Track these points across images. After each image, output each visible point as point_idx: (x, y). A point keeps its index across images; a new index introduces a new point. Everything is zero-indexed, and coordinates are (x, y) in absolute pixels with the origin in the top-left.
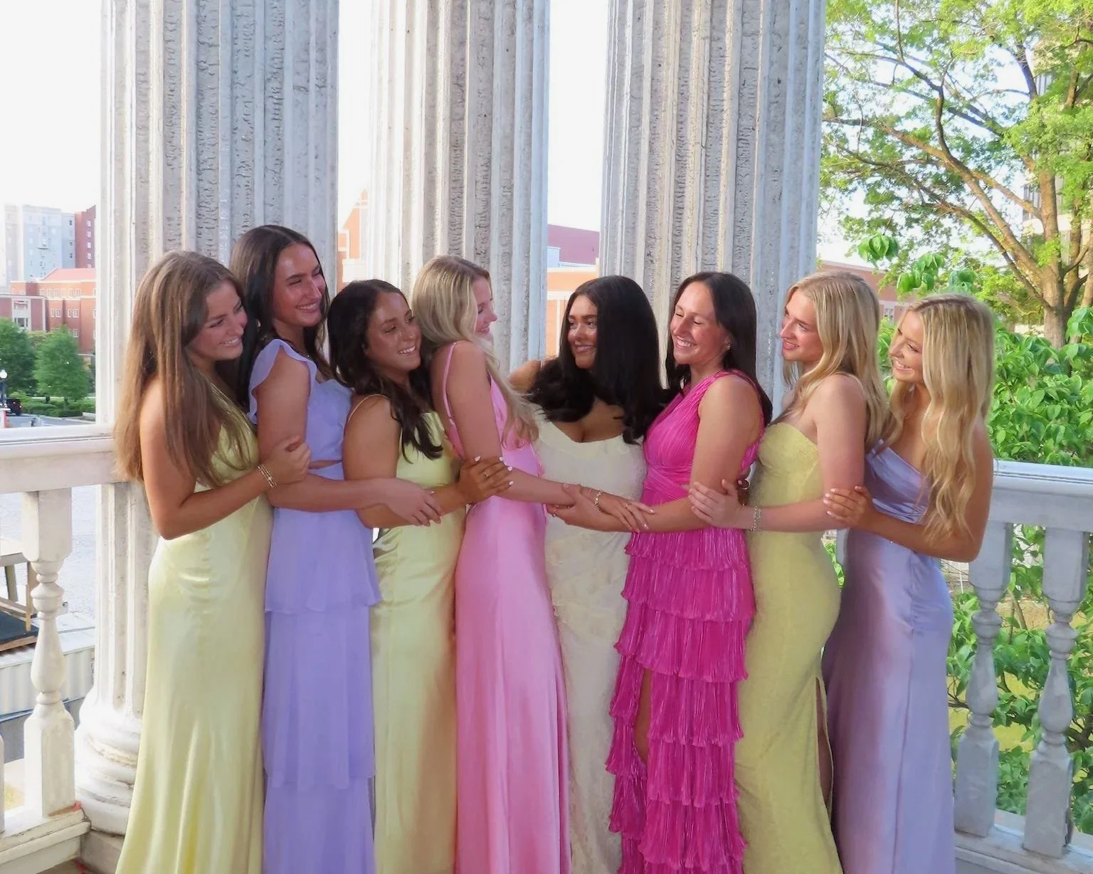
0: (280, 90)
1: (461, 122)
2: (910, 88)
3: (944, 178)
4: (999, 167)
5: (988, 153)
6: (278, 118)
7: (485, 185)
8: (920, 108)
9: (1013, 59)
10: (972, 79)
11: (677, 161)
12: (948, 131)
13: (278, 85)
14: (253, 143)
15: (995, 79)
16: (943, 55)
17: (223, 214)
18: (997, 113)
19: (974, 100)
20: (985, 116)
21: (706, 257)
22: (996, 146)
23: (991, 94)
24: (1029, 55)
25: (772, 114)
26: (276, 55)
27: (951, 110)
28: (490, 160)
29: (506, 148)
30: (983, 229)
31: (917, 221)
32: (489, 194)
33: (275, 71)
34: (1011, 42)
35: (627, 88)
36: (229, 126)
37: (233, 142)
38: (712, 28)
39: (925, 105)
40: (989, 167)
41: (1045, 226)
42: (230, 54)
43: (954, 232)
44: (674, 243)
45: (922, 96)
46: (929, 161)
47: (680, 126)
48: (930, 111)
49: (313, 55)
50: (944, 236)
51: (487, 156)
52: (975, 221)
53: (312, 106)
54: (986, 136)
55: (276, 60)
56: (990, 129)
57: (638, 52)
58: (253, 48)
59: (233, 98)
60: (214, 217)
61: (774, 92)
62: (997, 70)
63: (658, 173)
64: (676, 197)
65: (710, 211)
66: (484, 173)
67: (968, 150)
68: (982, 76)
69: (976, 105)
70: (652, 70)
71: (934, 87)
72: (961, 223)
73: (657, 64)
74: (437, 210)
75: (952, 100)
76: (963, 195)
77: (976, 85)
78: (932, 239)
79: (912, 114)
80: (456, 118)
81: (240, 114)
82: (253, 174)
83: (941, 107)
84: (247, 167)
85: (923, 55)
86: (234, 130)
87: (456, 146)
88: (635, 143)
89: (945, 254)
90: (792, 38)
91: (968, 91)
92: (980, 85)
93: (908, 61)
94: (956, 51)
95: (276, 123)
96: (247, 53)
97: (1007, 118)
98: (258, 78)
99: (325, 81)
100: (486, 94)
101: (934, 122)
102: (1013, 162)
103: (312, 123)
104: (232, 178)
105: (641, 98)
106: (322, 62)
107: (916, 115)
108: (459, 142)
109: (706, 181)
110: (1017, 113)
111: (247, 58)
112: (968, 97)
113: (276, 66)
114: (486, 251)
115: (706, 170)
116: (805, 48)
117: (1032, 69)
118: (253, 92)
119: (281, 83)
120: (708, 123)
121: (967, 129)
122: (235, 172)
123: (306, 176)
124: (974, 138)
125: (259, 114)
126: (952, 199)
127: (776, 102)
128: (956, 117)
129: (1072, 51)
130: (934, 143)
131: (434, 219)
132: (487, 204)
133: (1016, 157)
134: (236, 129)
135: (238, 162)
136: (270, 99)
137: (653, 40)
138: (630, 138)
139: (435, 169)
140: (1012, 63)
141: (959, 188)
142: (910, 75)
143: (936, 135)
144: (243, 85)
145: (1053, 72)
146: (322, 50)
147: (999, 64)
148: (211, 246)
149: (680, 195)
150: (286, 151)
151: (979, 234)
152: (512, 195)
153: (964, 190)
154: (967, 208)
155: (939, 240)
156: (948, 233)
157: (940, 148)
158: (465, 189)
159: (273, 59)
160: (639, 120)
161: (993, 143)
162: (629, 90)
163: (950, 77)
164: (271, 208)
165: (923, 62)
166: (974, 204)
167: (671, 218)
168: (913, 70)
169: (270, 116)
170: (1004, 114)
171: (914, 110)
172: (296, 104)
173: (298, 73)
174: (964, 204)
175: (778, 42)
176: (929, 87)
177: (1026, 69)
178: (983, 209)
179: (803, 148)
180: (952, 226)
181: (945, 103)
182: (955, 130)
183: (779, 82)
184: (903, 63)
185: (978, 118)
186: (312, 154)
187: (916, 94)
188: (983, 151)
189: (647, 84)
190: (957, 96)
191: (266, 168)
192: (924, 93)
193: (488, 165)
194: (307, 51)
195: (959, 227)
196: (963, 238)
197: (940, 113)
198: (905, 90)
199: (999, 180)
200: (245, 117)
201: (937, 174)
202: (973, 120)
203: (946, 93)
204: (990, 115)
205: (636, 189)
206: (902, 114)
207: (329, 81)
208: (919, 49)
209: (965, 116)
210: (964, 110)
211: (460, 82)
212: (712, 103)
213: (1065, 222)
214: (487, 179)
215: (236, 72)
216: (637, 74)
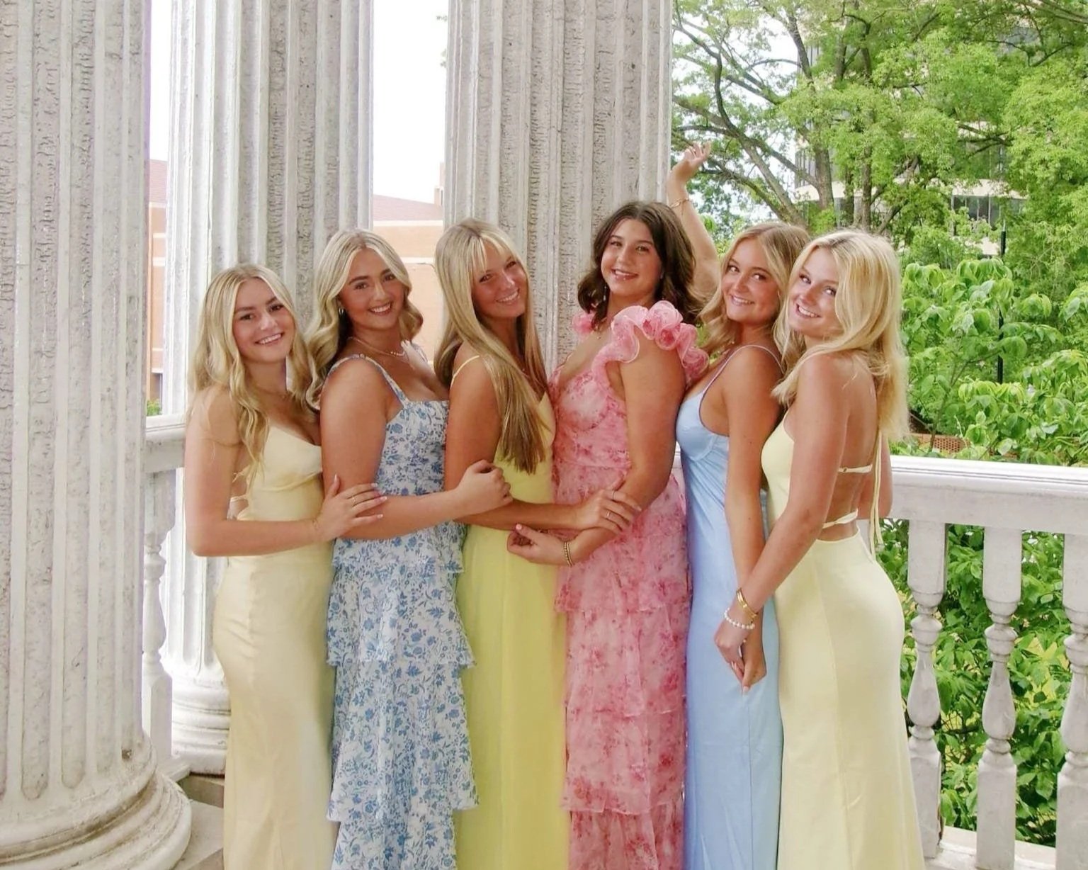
0: (89, 57)
1: (282, 93)
2: (688, 54)
3: (723, 145)
4: (774, 135)
5: (764, 122)
6: (87, 88)
7: (308, 162)
8: (699, 75)
9: (784, 29)
10: (747, 48)
11: (532, 145)
12: (726, 98)
13: (86, 51)
14: (59, 116)
15: (769, 49)
16: (719, 23)
17: (22, 197)
18: (772, 83)
19: (751, 67)
20: (761, 85)
21: (564, 247)
22: (771, 114)
23: (766, 62)
24: (801, 28)
25: (627, 99)
26: (86, 18)
27: (729, 78)
28: (313, 135)
29: (330, 121)
30: (761, 197)
31: (697, 187)
32: (313, 171)
33: (83, 35)
34: (783, 13)
35: (474, 67)
36: (30, 97)
37: (34, 115)
38: (566, 9)
39: (703, 72)
40: (766, 135)
41: (820, 195)
42: (31, 14)
43: (734, 199)
44: (530, 232)
45: (701, 63)
46: (709, 128)
47: (534, 108)
48: (708, 78)
49: (127, 18)
50: (724, 203)
51: (311, 130)
52: (755, 188)
53: (126, 75)
54: (761, 103)
55: (85, 23)
56: (766, 98)
57: (485, 29)
58: (59, 8)
59: (35, 66)
60: (9, 201)
61: (630, 76)
62: (771, 40)
63: (511, 157)
64: (530, 183)
65: (566, 198)
66: (306, 149)
67: (745, 118)
68: (756, 45)
69: (752, 74)
70: (503, 49)
71: (712, 54)
72: (741, 190)
73: (507, 43)
74: (254, 189)
75: (729, 67)
76: (741, 162)
77: (751, 54)
78: (713, 206)
79: (690, 80)
80: (273, 88)
81: (41, 83)
82: (58, 152)
83: (718, 74)
84: (50, 144)
85: (698, 21)
86: (35, 101)
87: (274, 118)
88: (484, 123)
89: (726, 222)
90: (645, 23)
91: (744, 59)
92: (755, 54)
93: (686, 27)
94: (732, 20)
95: (84, 94)
96: (51, 14)
97: (781, 87)
98: (64, 43)
99: (139, 47)
100: (309, 63)
101: (713, 89)
102: (788, 130)
103: (125, 94)
104: (33, 157)
105: (490, 78)
106: (136, 26)
107: (694, 81)
108: (279, 114)
109: (562, 167)
110: (791, 82)
111: (51, 20)
112: (744, 65)
113: (86, 30)
114: (310, 234)
115: (562, 156)
116: (657, 33)
117: (803, 40)
118: (58, 57)
119: (91, 48)
120: (563, 107)
121: (744, 97)
122: (36, 150)
123: (118, 155)
124: (751, 106)
125: (65, 85)
126: (730, 166)
127: (632, 87)
128: (733, 84)
129: (838, 25)
130: (713, 110)
131: (250, 199)
132: (311, 183)
133: (790, 126)
134: (38, 99)
135: (39, 139)
136: (78, 67)
137: (504, 18)
138: (479, 119)
139: (252, 144)
140: (784, 34)
141: (736, 155)
142: (688, 41)
143: (715, 101)
144: (46, 50)
145: (821, 43)
146: (136, 12)
147: (771, 34)
148: (5, 234)
149: (535, 180)
150: (96, 125)
151: (759, 202)
152: (338, 173)
153: (742, 157)
154: (745, 174)
155: (719, 207)
156: (728, 200)
157: (719, 115)
158: (287, 166)
159: (81, 21)
160: (489, 100)
161: (770, 111)
162: (477, 69)
163: (727, 45)
164: (78, 190)
165: (700, 29)
166: (752, 171)
167: (526, 205)
168: (691, 36)
169: (78, 86)
170: (778, 83)
171: (692, 77)
172: (108, 73)
173: (110, 38)
174: (743, 171)
175: (631, 25)
176: (706, 54)
177: (798, 40)
178: (761, 176)
179: (657, 134)
180: (732, 192)
181: (723, 71)
182: (733, 97)
183: (633, 66)
184: (681, 29)
185: (755, 86)
186: (125, 127)
187: (694, 61)
188: (760, 119)
189: (497, 65)
190: (733, 62)
191: (72, 145)
192: (703, 59)
193: (311, 140)
194: (121, 13)
195: (738, 194)
196: (743, 206)
197: (718, 81)
198: (685, 57)
199: (776, 148)
200: (49, 87)
201: (716, 141)
202: (750, 89)
203: (723, 60)
204: (765, 83)
205: (486, 173)
206: (681, 79)
207: (143, 47)
208: (695, 15)
209: (742, 84)
210: (741, 78)
211: (280, 49)
212: (567, 86)
213: (839, 190)
214: (311, 155)
215: (38, 35)
216: (486, 51)
